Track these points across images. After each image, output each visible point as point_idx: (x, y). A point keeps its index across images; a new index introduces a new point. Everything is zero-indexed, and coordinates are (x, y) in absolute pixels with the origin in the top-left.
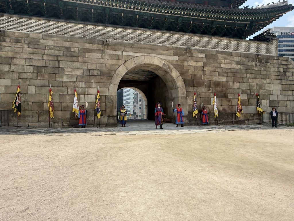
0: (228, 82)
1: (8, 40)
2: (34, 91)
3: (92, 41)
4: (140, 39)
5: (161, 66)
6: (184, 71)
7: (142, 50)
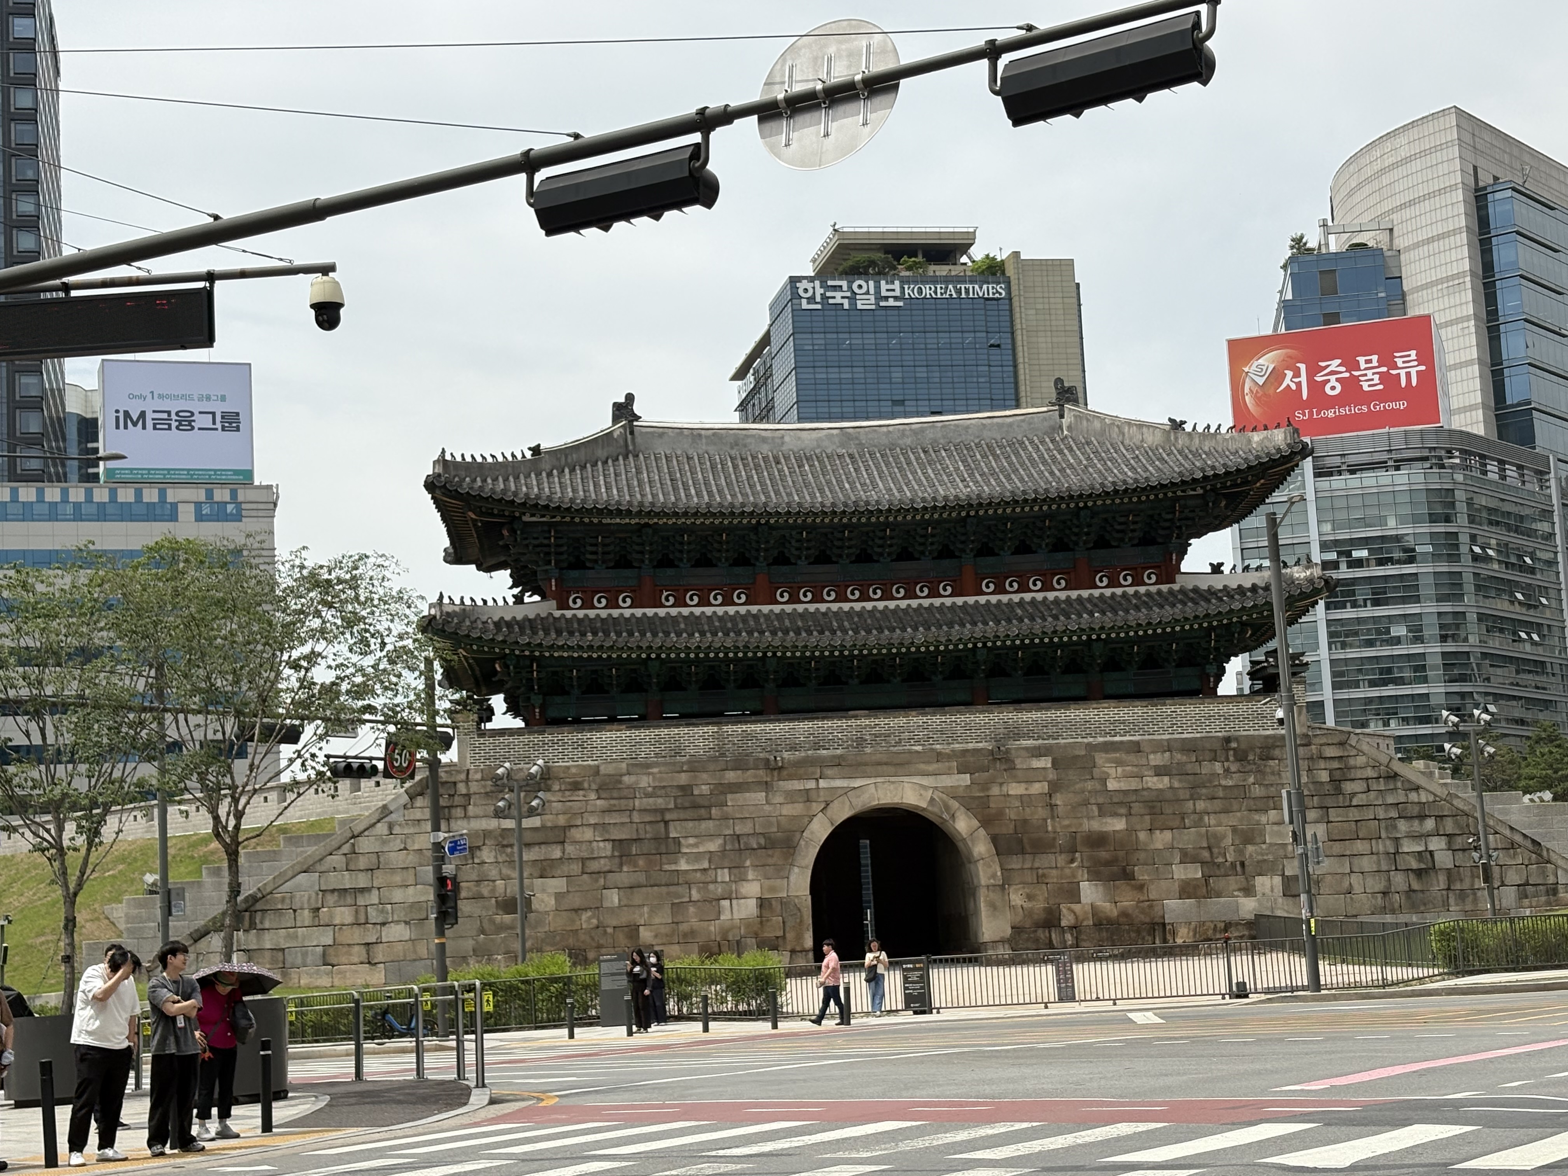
0: (1131, 831)
1: (556, 787)
2: (616, 900)
3: (740, 764)
4: (860, 742)
5: (924, 805)
6: (993, 811)
7: (869, 769)
